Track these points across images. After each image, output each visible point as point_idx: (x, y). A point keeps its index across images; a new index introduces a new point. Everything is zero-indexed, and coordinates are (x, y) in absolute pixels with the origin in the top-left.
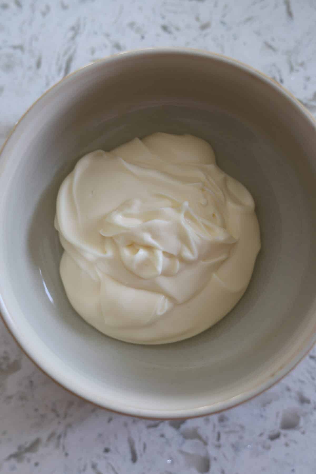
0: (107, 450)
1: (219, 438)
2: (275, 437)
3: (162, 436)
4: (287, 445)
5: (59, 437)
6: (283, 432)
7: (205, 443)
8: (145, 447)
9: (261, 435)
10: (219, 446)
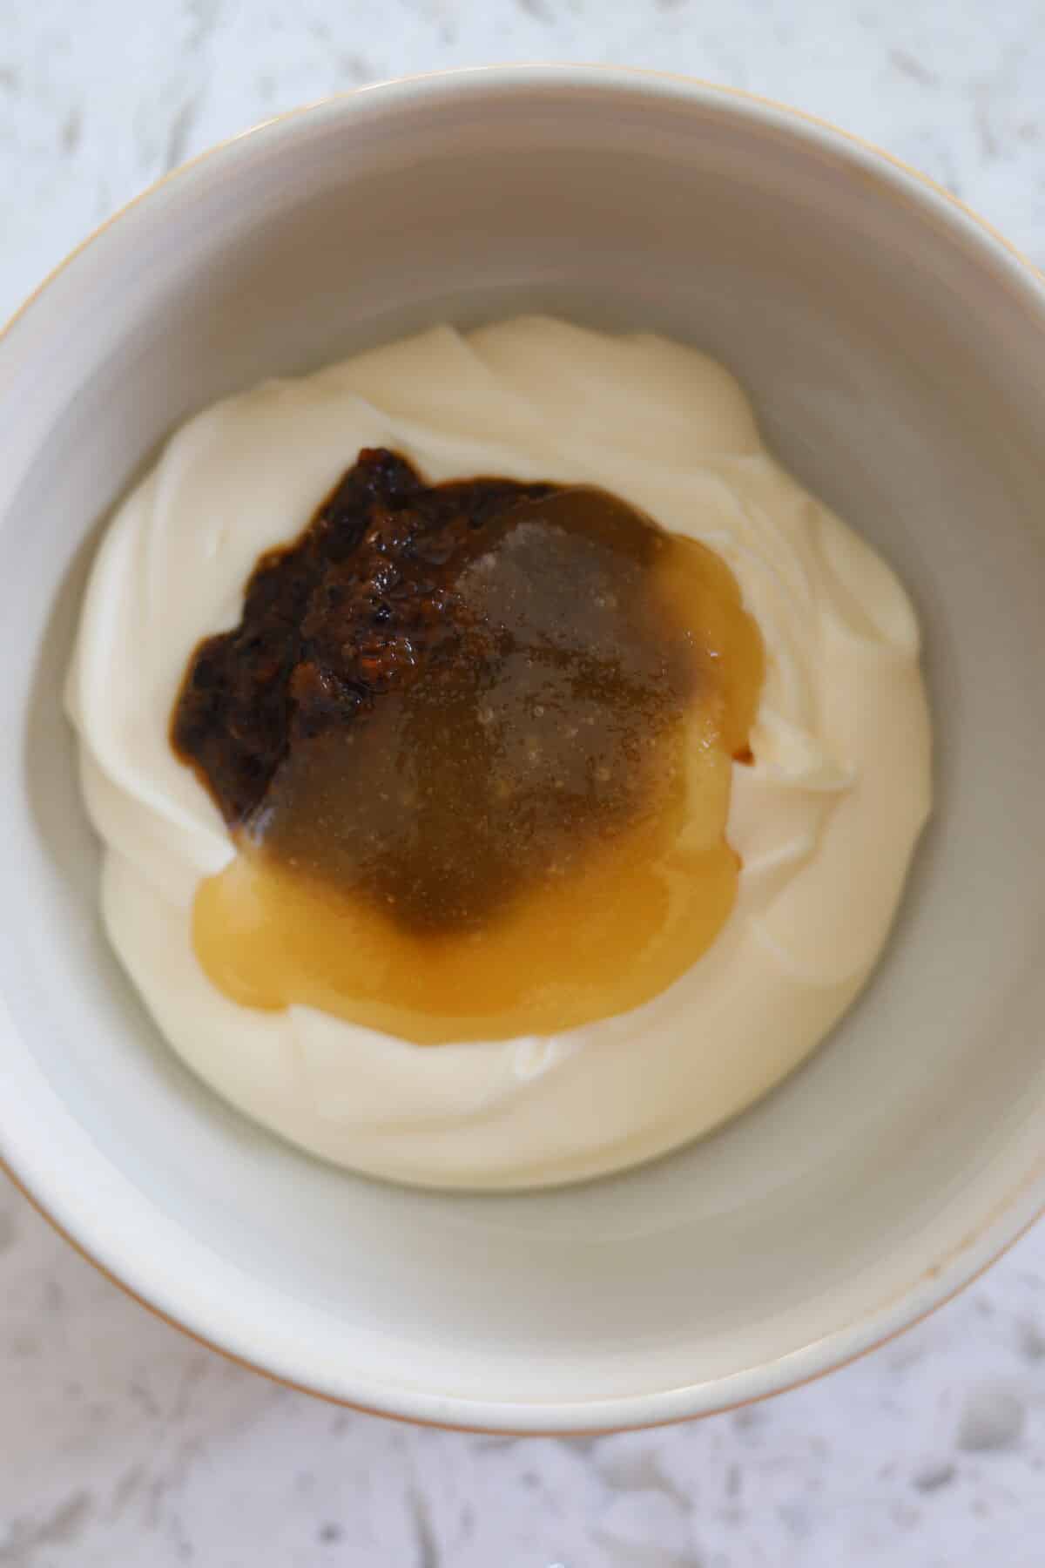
0: (330, 1534)
1: (733, 1483)
2: (935, 1481)
3: (531, 1480)
4: (979, 1508)
5: (157, 1489)
6: (965, 1462)
7: (686, 1505)
8: (467, 1521)
9: (887, 1472)
10: (733, 1517)
